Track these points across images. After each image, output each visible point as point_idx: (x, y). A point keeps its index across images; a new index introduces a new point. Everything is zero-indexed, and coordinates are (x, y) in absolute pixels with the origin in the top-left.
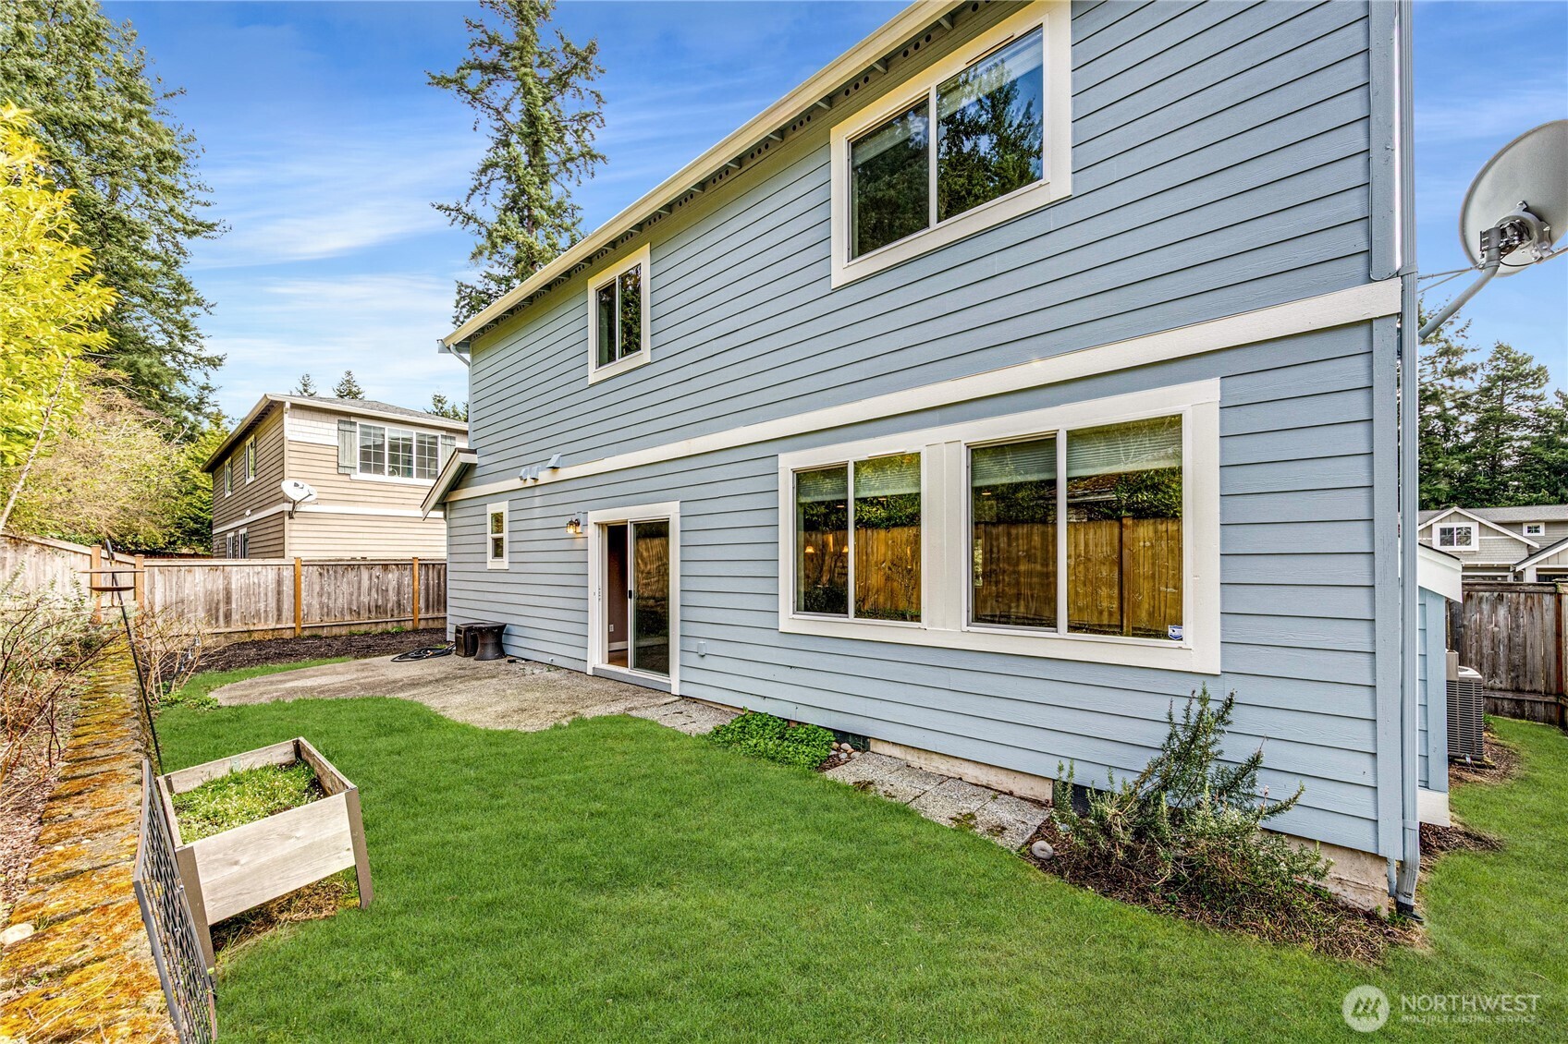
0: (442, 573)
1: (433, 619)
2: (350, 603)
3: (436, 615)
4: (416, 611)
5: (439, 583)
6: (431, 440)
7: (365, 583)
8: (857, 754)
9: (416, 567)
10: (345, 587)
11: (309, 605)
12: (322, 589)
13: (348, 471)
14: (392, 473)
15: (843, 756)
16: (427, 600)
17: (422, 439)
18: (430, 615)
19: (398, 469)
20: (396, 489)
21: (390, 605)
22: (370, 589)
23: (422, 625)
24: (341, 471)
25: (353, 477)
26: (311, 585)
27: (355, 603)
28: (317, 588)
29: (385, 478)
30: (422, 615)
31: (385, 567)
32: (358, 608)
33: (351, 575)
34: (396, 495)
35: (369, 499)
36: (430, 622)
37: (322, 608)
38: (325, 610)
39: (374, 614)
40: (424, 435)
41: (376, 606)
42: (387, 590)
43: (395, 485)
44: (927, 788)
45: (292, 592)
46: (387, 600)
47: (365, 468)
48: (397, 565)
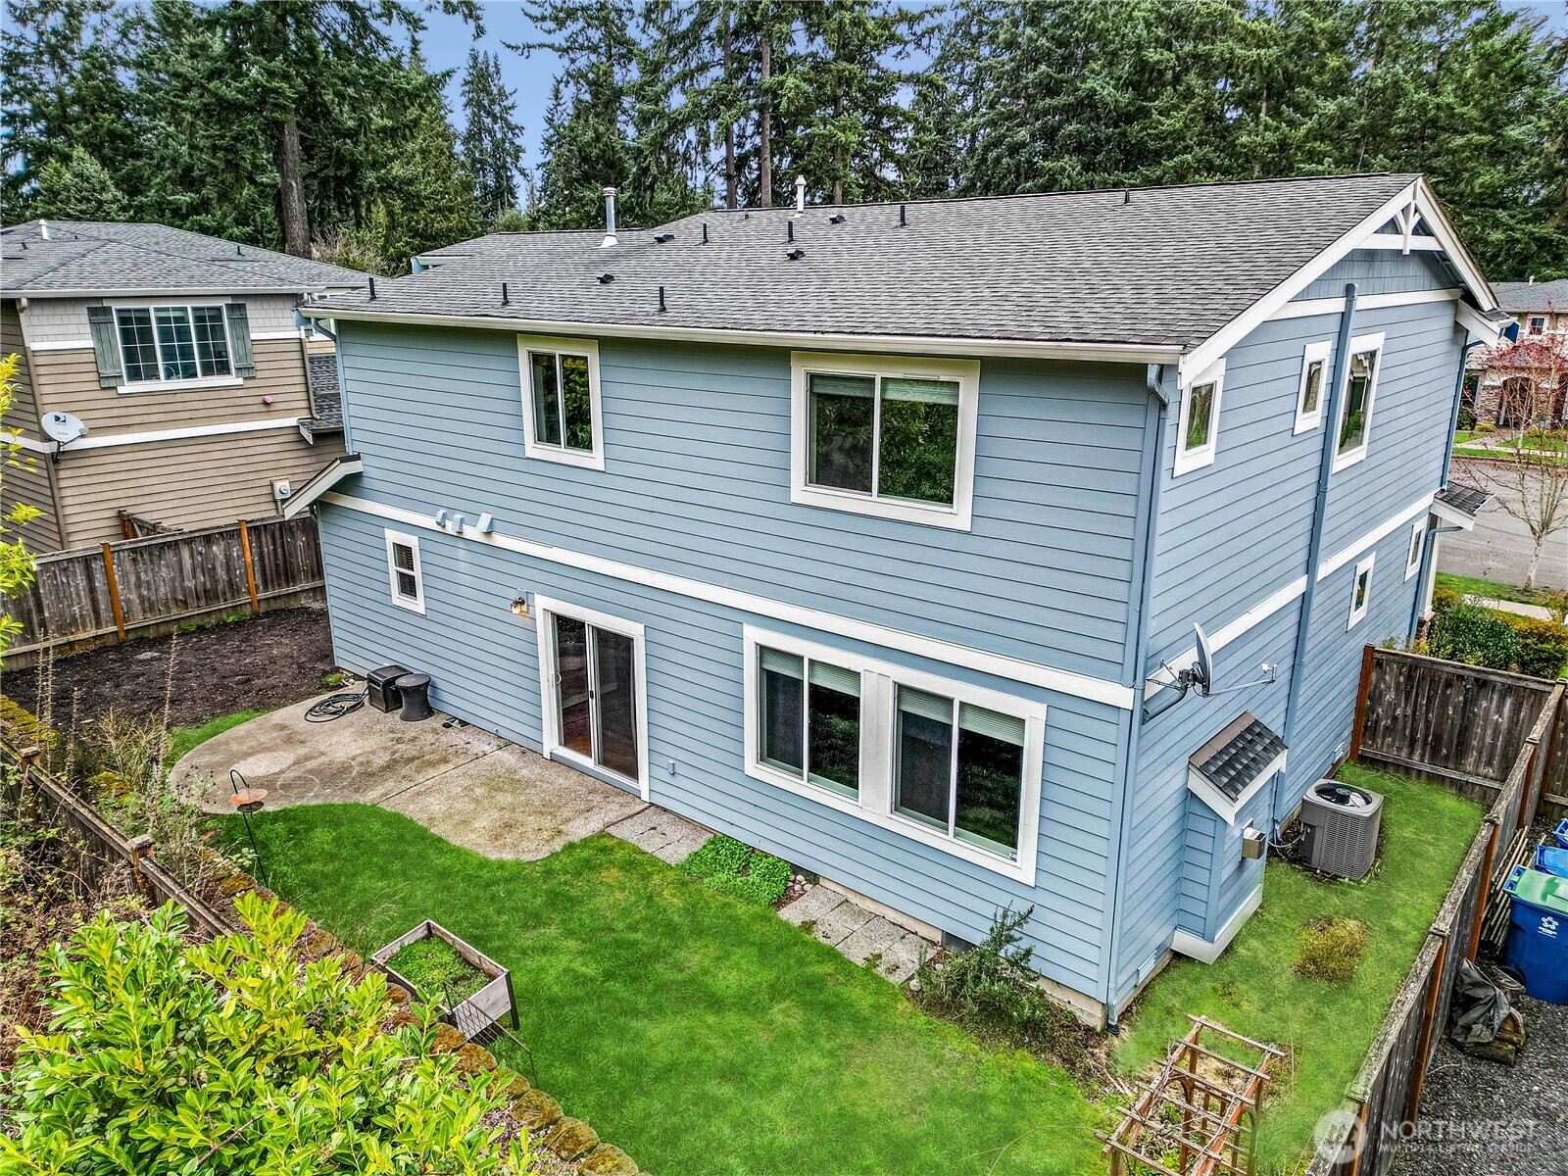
0: (277, 534)
1: (274, 598)
2: (174, 591)
3: (277, 592)
4: (253, 590)
5: (275, 550)
6: (213, 313)
7: (187, 563)
8: (808, 887)
9: (245, 533)
10: (164, 572)
11: (128, 601)
12: (138, 578)
13: (112, 383)
14: (169, 376)
15: (797, 887)
16: (264, 574)
17: (199, 314)
18: (270, 594)
19: (175, 366)
20: (179, 398)
21: (220, 587)
22: (194, 570)
23: (263, 608)
24: (105, 384)
25: (121, 390)
26: (125, 576)
27: (179, 590)
28: (133, 579)
29: (162, 384)
30: (261, 595)
31: (208, 540)
32: (185, 596)
33: (170, 555)
34: (180, 407)
35: (146, 419)
36: (272, 602)
37: (142, 602)
38: (147, 604)
39: (203, 602)
40: (203, 309)
41: (205, 591)
42: (214, 569)
43: (174, 392)
44: (856, 927)
45: (105, 588)
46: (216, 581)
47: (134, 374)
48: (221, 534)
